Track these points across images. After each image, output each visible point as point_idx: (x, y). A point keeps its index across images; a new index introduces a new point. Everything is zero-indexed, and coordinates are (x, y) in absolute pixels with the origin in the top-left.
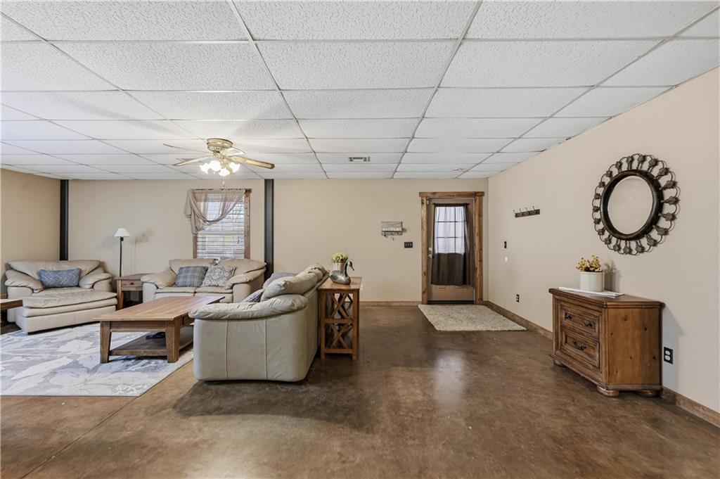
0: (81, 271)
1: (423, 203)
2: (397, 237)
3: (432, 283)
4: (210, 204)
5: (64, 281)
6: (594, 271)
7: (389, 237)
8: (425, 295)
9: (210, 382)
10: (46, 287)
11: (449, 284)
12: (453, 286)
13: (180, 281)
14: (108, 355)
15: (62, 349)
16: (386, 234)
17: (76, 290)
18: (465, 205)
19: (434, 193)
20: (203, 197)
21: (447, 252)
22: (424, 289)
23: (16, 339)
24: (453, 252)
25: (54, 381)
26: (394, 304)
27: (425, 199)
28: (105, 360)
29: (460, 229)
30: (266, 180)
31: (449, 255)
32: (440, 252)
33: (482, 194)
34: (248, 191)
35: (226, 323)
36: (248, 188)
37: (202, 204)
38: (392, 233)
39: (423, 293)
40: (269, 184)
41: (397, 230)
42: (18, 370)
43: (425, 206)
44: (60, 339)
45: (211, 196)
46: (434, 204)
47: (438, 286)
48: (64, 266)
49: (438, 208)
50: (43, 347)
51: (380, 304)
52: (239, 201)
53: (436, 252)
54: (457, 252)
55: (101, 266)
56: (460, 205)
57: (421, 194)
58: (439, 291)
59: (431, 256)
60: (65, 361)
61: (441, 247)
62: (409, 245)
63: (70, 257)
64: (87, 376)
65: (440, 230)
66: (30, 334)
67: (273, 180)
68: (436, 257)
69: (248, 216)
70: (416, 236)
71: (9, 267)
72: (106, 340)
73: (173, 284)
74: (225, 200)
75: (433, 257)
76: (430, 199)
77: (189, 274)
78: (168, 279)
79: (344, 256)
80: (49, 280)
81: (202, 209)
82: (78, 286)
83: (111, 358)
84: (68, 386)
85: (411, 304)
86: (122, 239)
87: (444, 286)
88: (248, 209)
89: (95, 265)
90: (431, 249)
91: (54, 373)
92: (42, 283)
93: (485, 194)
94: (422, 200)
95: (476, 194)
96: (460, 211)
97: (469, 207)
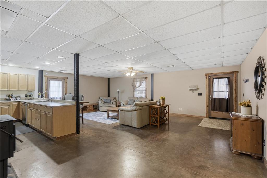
0: (111, 100)
1: (206, 78)
2: (195, 92)
3: (211, 110)
4: (137, 82)
5: (108, 101)
6: (245, 106)
7: (192, 91)
8: (207, 114)
9: (122, 125)
10: (105, 103)
11: (219, 111)
12: (222, 112)
13: (128, 103)
14: (109, 117)
15: (104, 115)
16: (190, 90)
17: (110, 104)
18: (229, 78)
19: (211, 74)
20: (135, 80)
21: (219, 98)
22: (207, 112)
23: (98, 112)
24: (222, 98)
25: (99, 120)
26: (194, 116)
27: (207, 76)
28: (108, 118)
29: (226, 88)
30: (151, 74)
31: (220, 99)
32: (215, 97)
33: (238, 72)
34: (146, 78)
35: (124, 112)
36: (146, 77)
37: (135, 82)
38: (193, 90)
39: (207, 113)
40: (152, 75)
41: (195, 89)
42: (96, 117)
43: (207, 79)
44: (104, 113)
45: (137, 80)
46: (213, 78)
47: (214, 112)
48: (109, 98)
49: (214, 80)
50: (101, 114)
51: (188, 116)
52: (144, 81)
53: (213, 97)
54: (224, 98)
55: (115, 98)
56: (225, 78)
57: (206, 75)
58: (214, 114)
59: (211, 99)
60: (103, 117)
61: (216, 95)
62: (200, 94)
63: (110, 96)
64: (104, 120)
65: (215, 88)
66: (101, 112)
67: (153, 74)
68: (213, 100)
69: (147, 85)
70: (204, 91)
71: (100, 98)
72: (108, 114)
73: (127, 104)
74: (140, 81)
75: (212, 99)
76: (210, 76)
77: (131, 101)
78: (126, 103)
79: (164, 98)
80: (105, 101)
81: (135, 84)
82: (110, 103)
83: (109, 118)
84: (101, 121)
85: (201, 117)
86: (118, 92)
87: (217, 112)
88: (146, 83)
89: (114, 98)
90: (211, 96)
91: (100, 119)
92: (104, 102)
93: (239, 72)
94: (206, 77)
95: (233, 73)
96: (226, 80)
97: (231, 78)
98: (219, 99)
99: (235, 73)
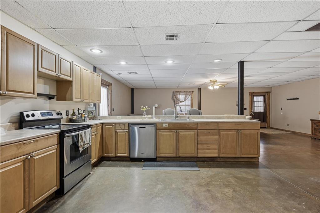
4: (181, 96)
19: (254, 92)
20: (179, 94)
27: (251, 94)
29: (262, 104)
30: (198, 88)
36: (193, 91)
37: (178, 96)
43: (250, 97)
49: (254, 97)
52: (190, 95)
53: (254, 111)
54: (261, 111)
56: (262, 96)
57: (249, 92)
61: (256, 110)
62: (246, 109)
65: (255, 104)
67: (200, 88)
68: (254, 113)
69: (192, 100)
74: (186, 95)
81: (179, 98)
86: (156, 107)
90: (252, 110)
93: (271, 92)
94: (250, 95)
95: (267, 92)
96: (262, 98)
97: (265, 96)
98: (258, 112)
99: (268, 93)
